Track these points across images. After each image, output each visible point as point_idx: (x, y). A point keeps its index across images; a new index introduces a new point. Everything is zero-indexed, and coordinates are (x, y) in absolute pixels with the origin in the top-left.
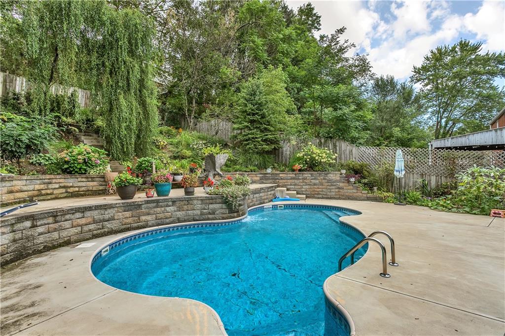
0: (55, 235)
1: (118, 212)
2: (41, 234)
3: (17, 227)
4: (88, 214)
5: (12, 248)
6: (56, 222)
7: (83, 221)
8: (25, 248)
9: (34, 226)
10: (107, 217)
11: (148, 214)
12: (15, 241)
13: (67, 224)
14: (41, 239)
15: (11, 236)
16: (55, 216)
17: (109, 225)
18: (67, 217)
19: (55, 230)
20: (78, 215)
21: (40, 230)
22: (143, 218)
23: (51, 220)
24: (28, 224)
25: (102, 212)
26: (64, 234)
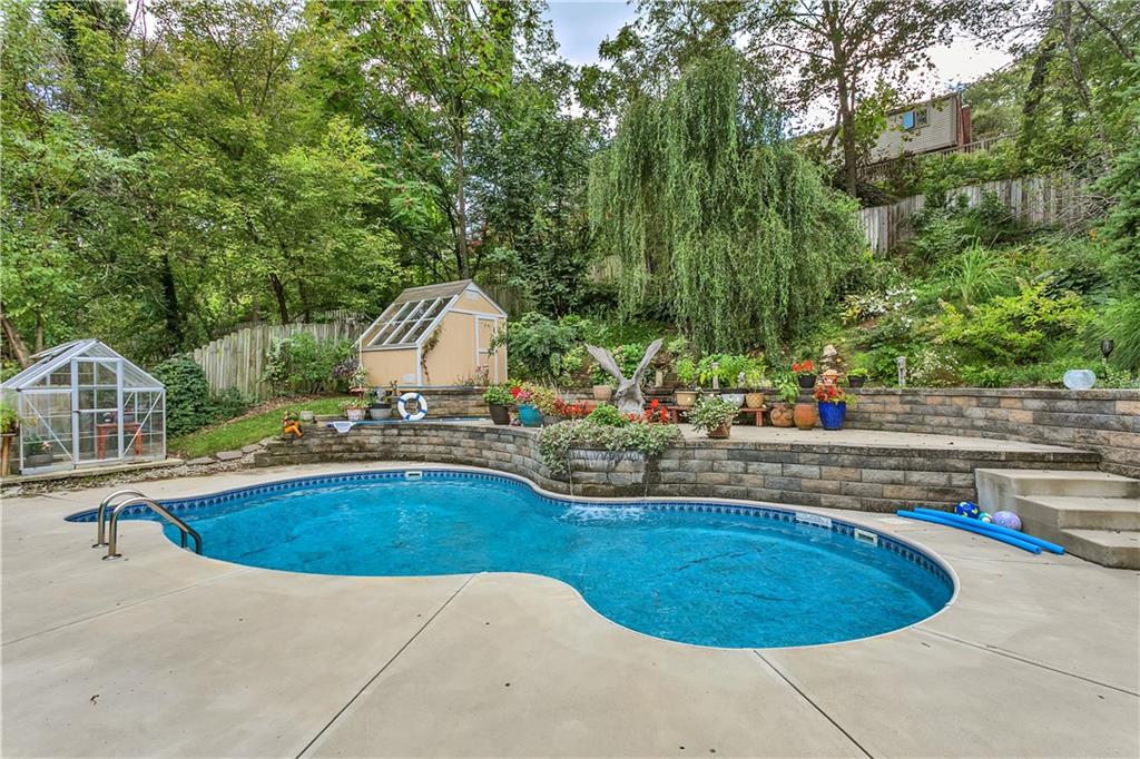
0: (413, 448)
1: (464, 437)
2: (403, 443)
3: (387, 432)
4: (441, 433)
5: (380, 449)
6: (416, 435)
7: (435, 440)
8: (391, 452)
9: (399, 435)
10: (455, 441)
11: (490, 449)
12: (384, 443)
13: (424, 440)
14: (402, 448)
15: (380, 438)
16: (415, 430)
17: (458, 453)
18: (425, 432)
19: (414, 443)
20: (434, 433)
21: (403, 439)
22: (485, 453)
23: (412, 432)
24: (395, 431)
25: (452, 433)
26: (421, 449)
